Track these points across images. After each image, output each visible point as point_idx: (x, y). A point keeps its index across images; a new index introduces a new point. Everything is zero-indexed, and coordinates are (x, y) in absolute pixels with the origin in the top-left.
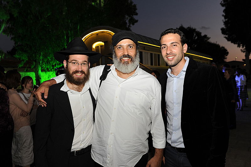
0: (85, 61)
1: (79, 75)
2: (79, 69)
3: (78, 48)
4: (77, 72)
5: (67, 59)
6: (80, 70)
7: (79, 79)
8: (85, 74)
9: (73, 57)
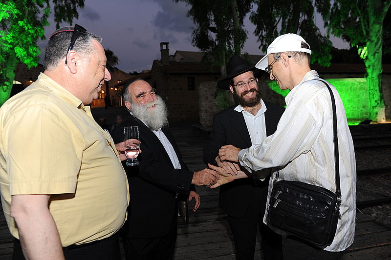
0: (251, 78)
1: (250, 95)
2: (247, 89)
3: (239, 68)
4: (246, 92)
5: (232, 83)
6: (249, 89)
7: (252, 99)
8: (256, 91)
9: (237, 79)
